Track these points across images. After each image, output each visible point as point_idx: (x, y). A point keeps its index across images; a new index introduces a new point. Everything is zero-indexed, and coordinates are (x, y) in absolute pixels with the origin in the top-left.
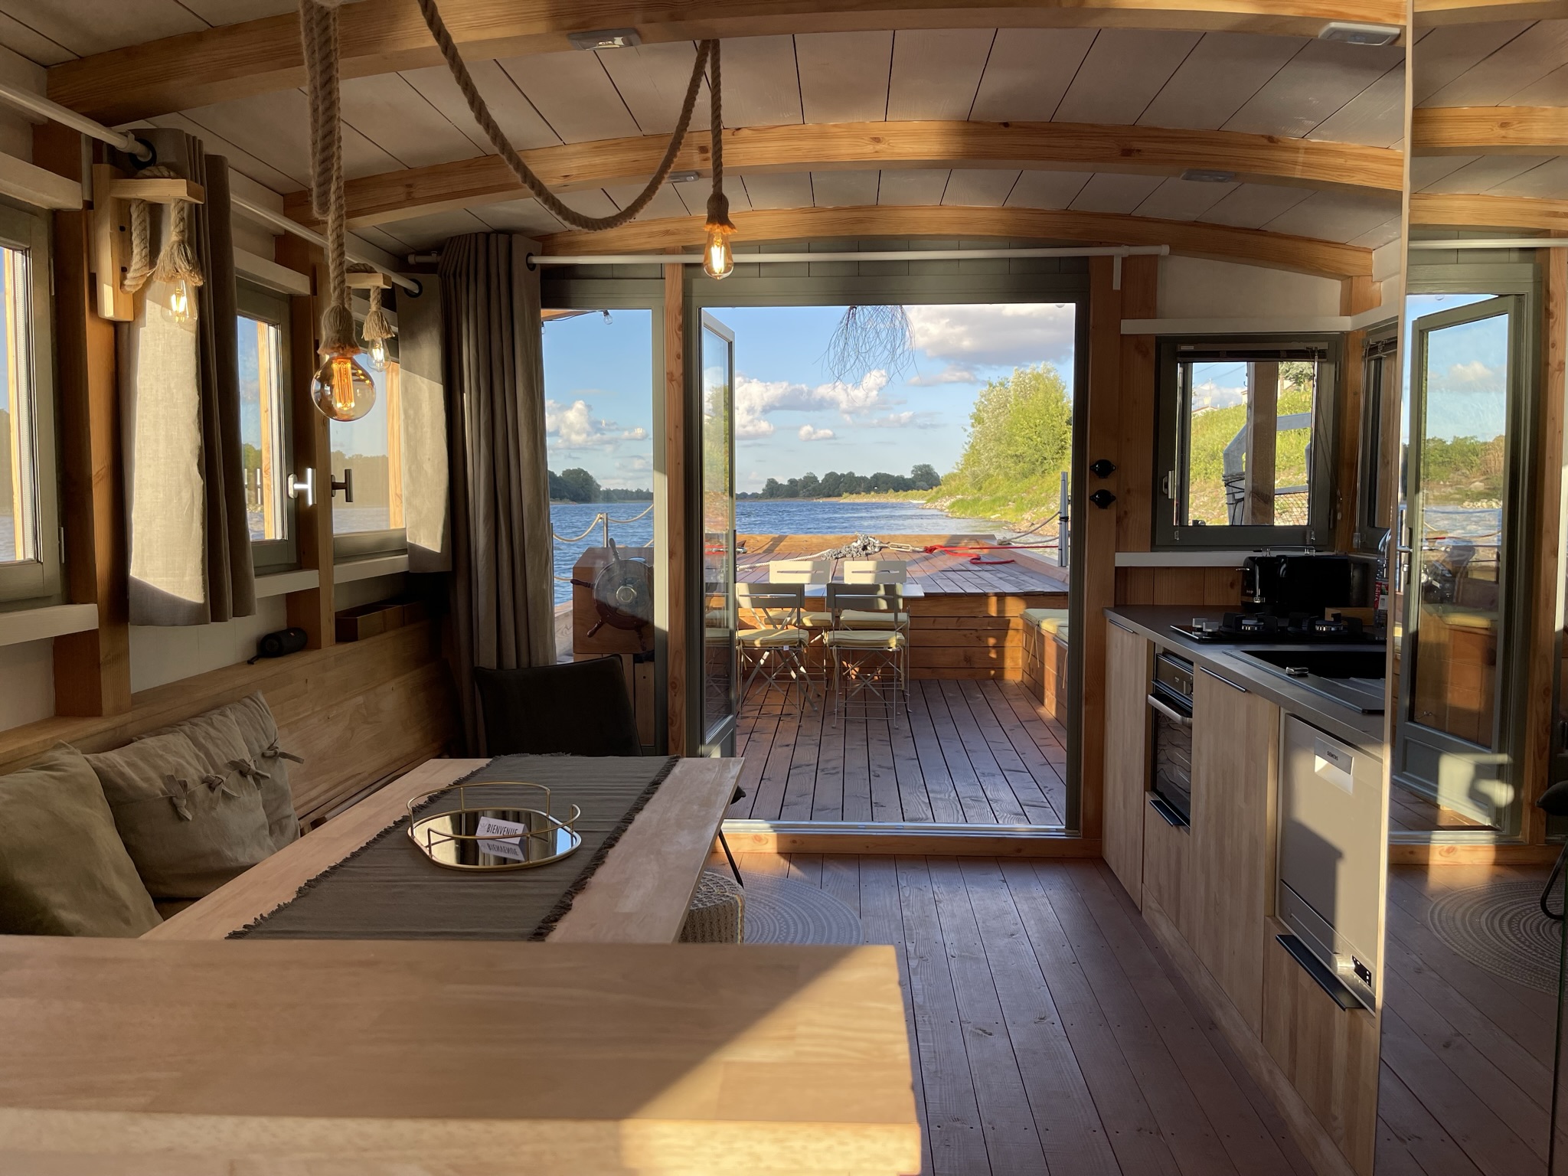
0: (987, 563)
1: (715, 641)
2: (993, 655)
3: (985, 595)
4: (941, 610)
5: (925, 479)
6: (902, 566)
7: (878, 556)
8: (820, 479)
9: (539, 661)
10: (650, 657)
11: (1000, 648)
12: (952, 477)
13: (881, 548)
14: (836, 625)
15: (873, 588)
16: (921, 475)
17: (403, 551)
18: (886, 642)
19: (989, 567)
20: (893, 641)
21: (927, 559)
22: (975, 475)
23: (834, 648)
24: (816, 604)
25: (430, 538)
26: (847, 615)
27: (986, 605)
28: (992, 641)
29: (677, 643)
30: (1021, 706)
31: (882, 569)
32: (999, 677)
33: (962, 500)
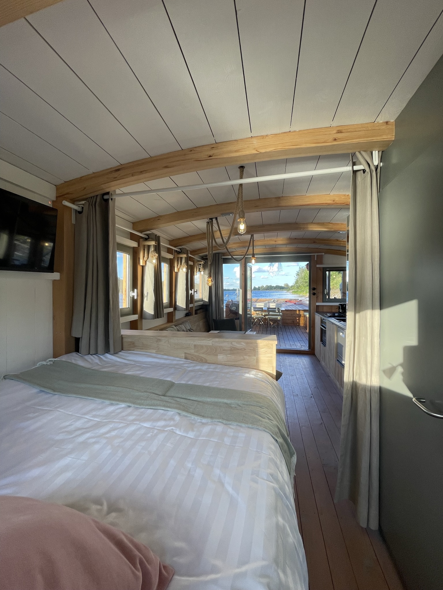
1: (248, 317)
2: (298, 321)
3: (296, 310)
4: (288, 313)
6: (281, 304)
7: (276, 302)
9: (222, 319)
10: (238, 319)
11: (299, 320)
12: (292, 286)
13: (277, 301)
14: (269, 315)
15: (275, 308)
16: (286, 286)
17: (203, 301)
18: (278, 318)
19: (298, 305)
20: (279, 318)
21: (285, 303)
22: (297, 286)
23: (268, 319)
24: (265, 311)
25: (206, 299)
26: (271, 313)
27: (296, 312)
28: (297, 318)
29: (243, 317)
30: (303, 330)
31: (277, 305)
32: (299, 325)
33: (294, 291)
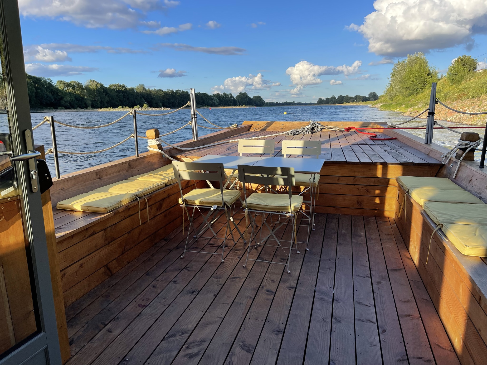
0: (380, 140)
3: (375, 163)
5: (374, 97)
8: (337, 98)
12: (382, 96)
13: (322, 129)
16: (372, 96)
19: (380, 143)
22: (391, 95)
28: (376, 192)
33: (385, 104)
